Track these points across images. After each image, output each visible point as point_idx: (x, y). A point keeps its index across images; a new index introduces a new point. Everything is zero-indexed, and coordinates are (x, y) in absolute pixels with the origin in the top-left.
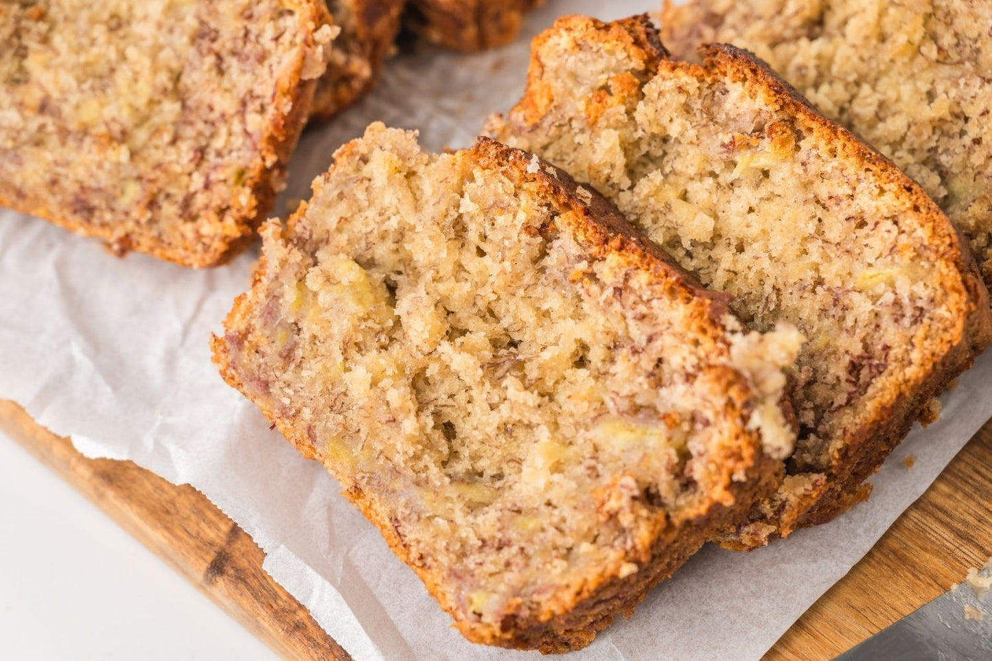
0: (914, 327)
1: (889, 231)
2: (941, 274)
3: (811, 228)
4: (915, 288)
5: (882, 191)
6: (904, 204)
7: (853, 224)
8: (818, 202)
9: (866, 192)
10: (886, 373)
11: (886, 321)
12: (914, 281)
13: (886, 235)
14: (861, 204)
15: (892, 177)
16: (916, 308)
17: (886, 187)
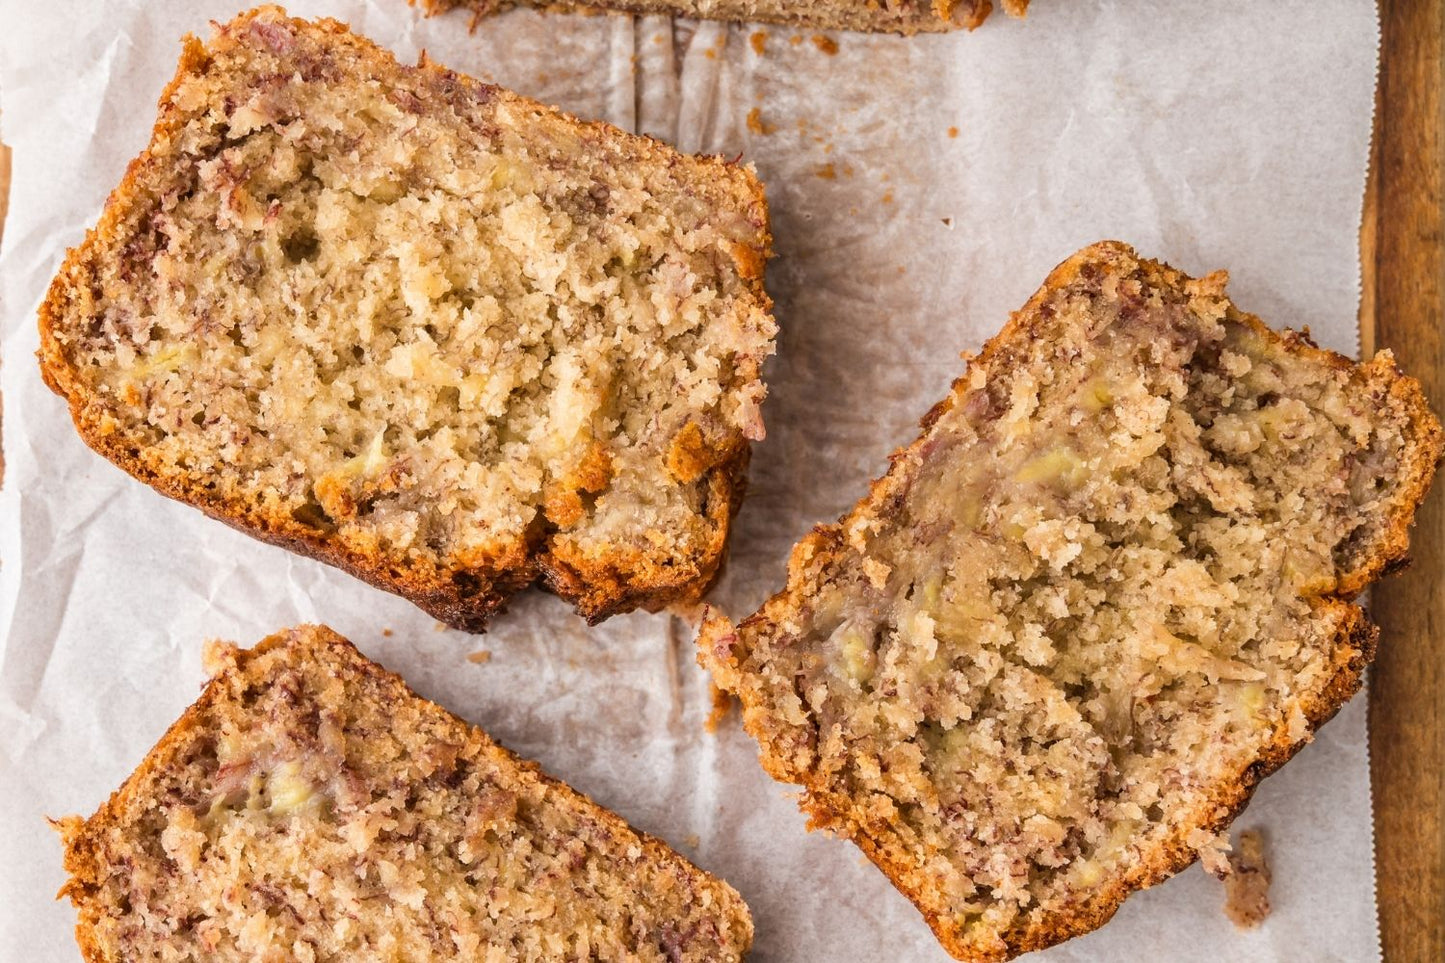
0: (98, 309)
1: (160, 417)
2: (81, 382)
3: (265, 398)
4: (109, 356)
5: (181, 463)
6: (149, 454)
7: (209, 417)
8: (265, 433)
9: (202, 458)
10: (120, 246)
11: (135, 310)
12: (114, 365)
13: (163, 411)
14: (204, 442)
15: (175, 483)
16: (103, 334)
17: (178, 470)
